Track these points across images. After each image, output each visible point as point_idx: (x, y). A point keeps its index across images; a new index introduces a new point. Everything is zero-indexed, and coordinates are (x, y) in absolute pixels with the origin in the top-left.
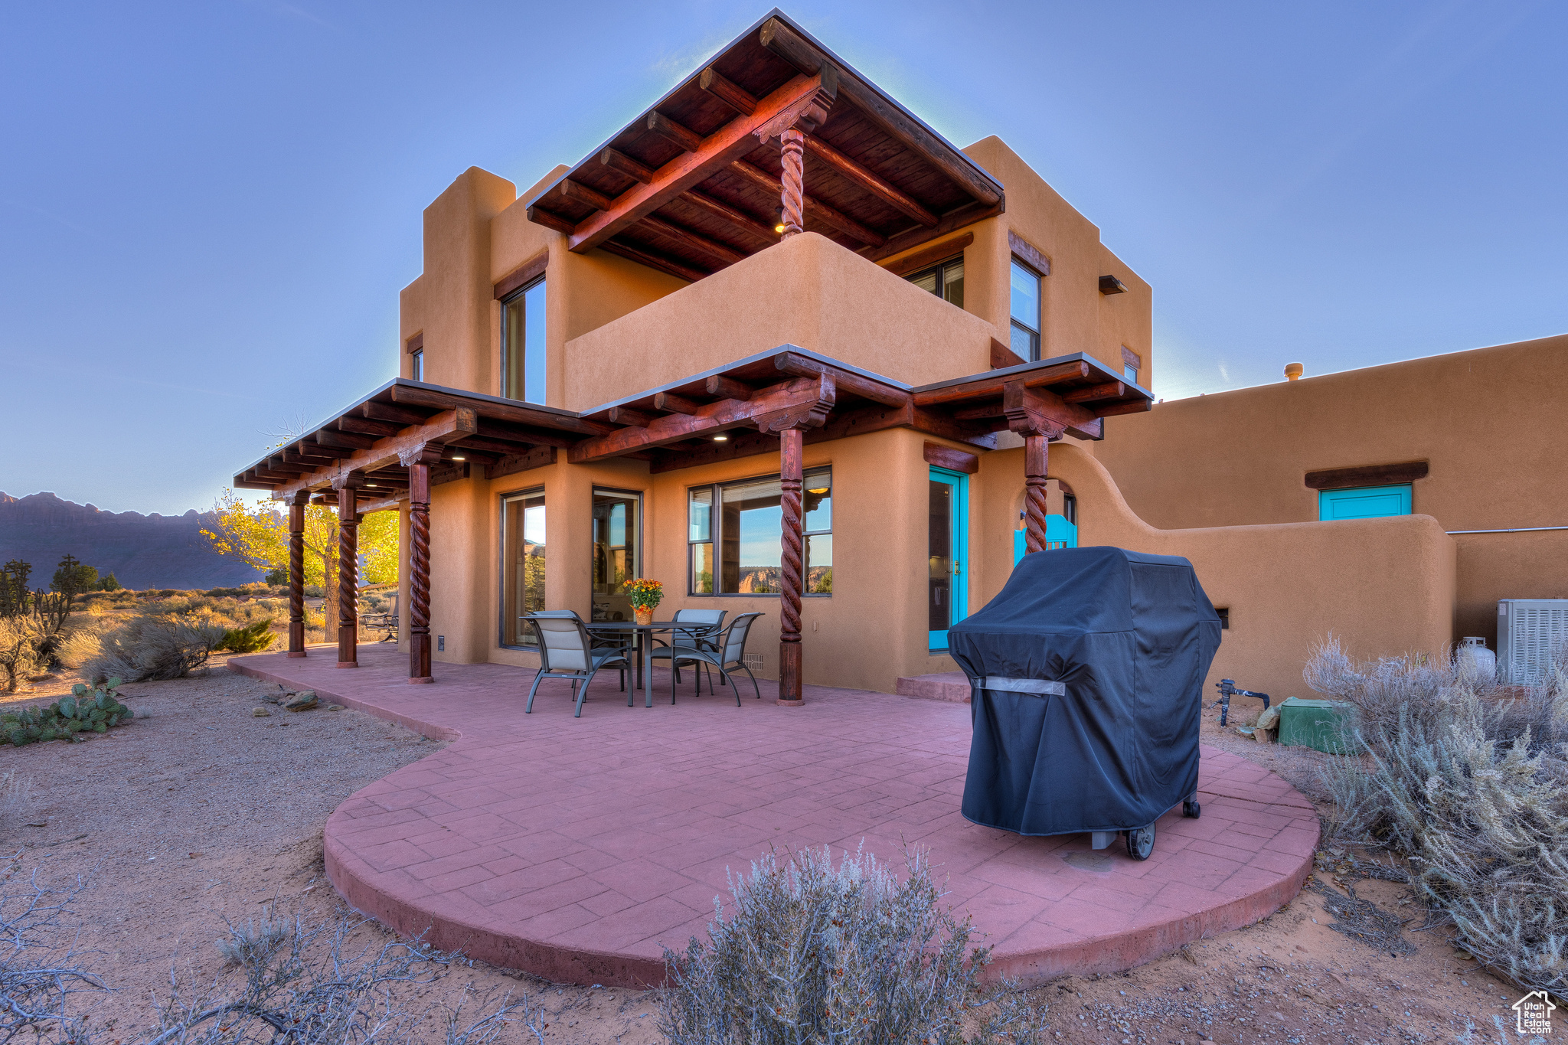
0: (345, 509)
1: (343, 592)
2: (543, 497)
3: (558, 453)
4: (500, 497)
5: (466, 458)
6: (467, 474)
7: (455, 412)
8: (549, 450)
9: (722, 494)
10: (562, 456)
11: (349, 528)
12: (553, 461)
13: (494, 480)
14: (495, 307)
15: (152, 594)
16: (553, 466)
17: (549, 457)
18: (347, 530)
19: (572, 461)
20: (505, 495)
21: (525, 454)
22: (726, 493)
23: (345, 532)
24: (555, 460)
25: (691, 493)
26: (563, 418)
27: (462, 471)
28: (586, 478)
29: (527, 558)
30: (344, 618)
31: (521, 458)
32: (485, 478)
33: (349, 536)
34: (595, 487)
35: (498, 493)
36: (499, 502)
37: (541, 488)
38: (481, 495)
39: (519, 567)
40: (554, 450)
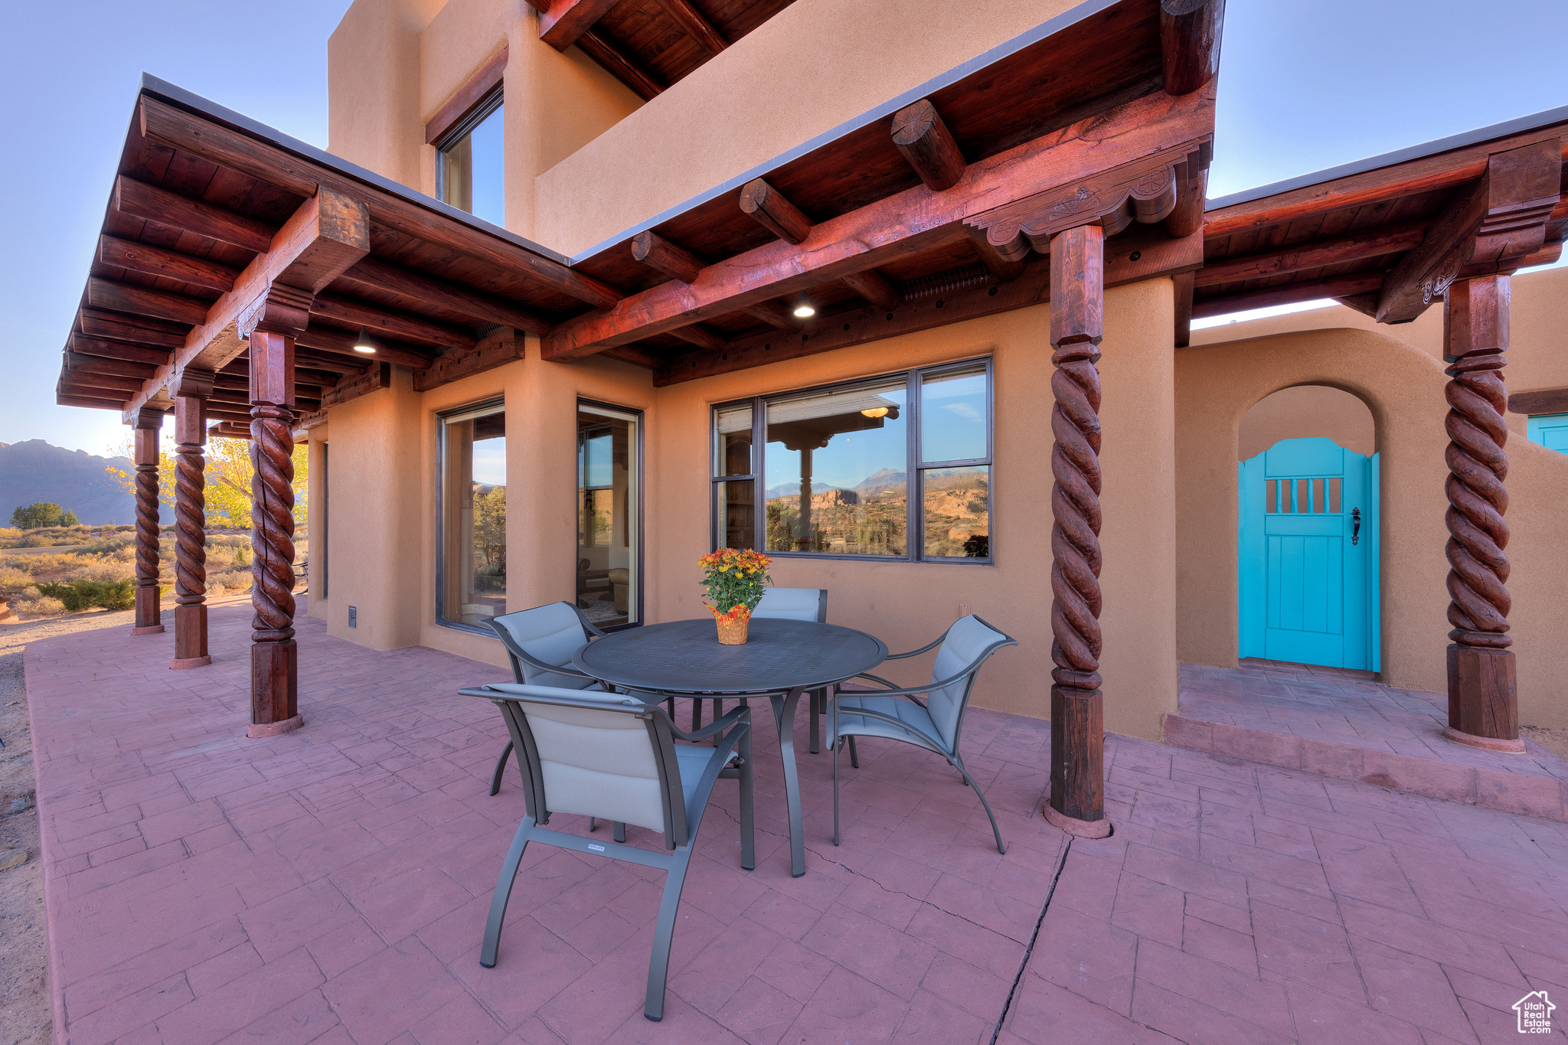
0: (185, 428)
1: (181, 552)
2: (502, 415)
3: (526, 344)
4: (435, 416)
5: (378, 350)
6: (385, 382)
7: (317, 199)
8: (512, 336)
9: (767, 411)
10: (533, 348)
11: (192, 455)
12: (518, 356)
13: (428, 393)
14: (428, 152)
15: (108, 529)
16: (518, 363)
17: (513, 347)
18: (188, 459)
19: (548, 356)
20: (444, 414)
21: (473, 347)
22: (773, 410)
23: (185, 462)
24: (521, 354)
25: (715, 411)
26: (544, 262)
27: (379, 378)
28: (569, 383)
29: (476, 497)
30: (184, 592)
31: (466, 356)
32: (415, 390)
33: (193, 469)
34: (581, 400)
35: (433, 411)
36: (435, 423)
37: (499, 400)
38: (407, 413)
39: (465, 512)
40: (520, 335)
